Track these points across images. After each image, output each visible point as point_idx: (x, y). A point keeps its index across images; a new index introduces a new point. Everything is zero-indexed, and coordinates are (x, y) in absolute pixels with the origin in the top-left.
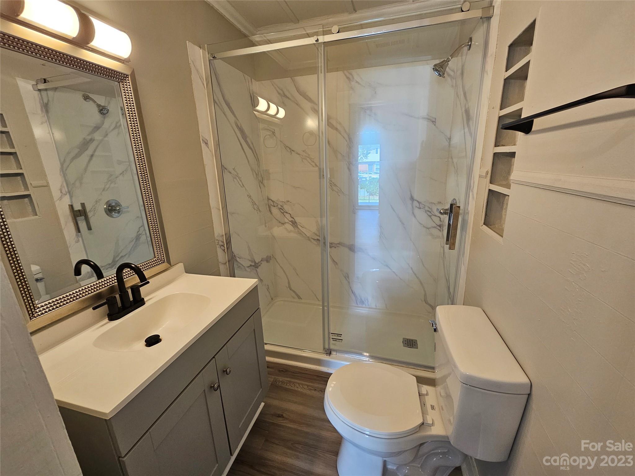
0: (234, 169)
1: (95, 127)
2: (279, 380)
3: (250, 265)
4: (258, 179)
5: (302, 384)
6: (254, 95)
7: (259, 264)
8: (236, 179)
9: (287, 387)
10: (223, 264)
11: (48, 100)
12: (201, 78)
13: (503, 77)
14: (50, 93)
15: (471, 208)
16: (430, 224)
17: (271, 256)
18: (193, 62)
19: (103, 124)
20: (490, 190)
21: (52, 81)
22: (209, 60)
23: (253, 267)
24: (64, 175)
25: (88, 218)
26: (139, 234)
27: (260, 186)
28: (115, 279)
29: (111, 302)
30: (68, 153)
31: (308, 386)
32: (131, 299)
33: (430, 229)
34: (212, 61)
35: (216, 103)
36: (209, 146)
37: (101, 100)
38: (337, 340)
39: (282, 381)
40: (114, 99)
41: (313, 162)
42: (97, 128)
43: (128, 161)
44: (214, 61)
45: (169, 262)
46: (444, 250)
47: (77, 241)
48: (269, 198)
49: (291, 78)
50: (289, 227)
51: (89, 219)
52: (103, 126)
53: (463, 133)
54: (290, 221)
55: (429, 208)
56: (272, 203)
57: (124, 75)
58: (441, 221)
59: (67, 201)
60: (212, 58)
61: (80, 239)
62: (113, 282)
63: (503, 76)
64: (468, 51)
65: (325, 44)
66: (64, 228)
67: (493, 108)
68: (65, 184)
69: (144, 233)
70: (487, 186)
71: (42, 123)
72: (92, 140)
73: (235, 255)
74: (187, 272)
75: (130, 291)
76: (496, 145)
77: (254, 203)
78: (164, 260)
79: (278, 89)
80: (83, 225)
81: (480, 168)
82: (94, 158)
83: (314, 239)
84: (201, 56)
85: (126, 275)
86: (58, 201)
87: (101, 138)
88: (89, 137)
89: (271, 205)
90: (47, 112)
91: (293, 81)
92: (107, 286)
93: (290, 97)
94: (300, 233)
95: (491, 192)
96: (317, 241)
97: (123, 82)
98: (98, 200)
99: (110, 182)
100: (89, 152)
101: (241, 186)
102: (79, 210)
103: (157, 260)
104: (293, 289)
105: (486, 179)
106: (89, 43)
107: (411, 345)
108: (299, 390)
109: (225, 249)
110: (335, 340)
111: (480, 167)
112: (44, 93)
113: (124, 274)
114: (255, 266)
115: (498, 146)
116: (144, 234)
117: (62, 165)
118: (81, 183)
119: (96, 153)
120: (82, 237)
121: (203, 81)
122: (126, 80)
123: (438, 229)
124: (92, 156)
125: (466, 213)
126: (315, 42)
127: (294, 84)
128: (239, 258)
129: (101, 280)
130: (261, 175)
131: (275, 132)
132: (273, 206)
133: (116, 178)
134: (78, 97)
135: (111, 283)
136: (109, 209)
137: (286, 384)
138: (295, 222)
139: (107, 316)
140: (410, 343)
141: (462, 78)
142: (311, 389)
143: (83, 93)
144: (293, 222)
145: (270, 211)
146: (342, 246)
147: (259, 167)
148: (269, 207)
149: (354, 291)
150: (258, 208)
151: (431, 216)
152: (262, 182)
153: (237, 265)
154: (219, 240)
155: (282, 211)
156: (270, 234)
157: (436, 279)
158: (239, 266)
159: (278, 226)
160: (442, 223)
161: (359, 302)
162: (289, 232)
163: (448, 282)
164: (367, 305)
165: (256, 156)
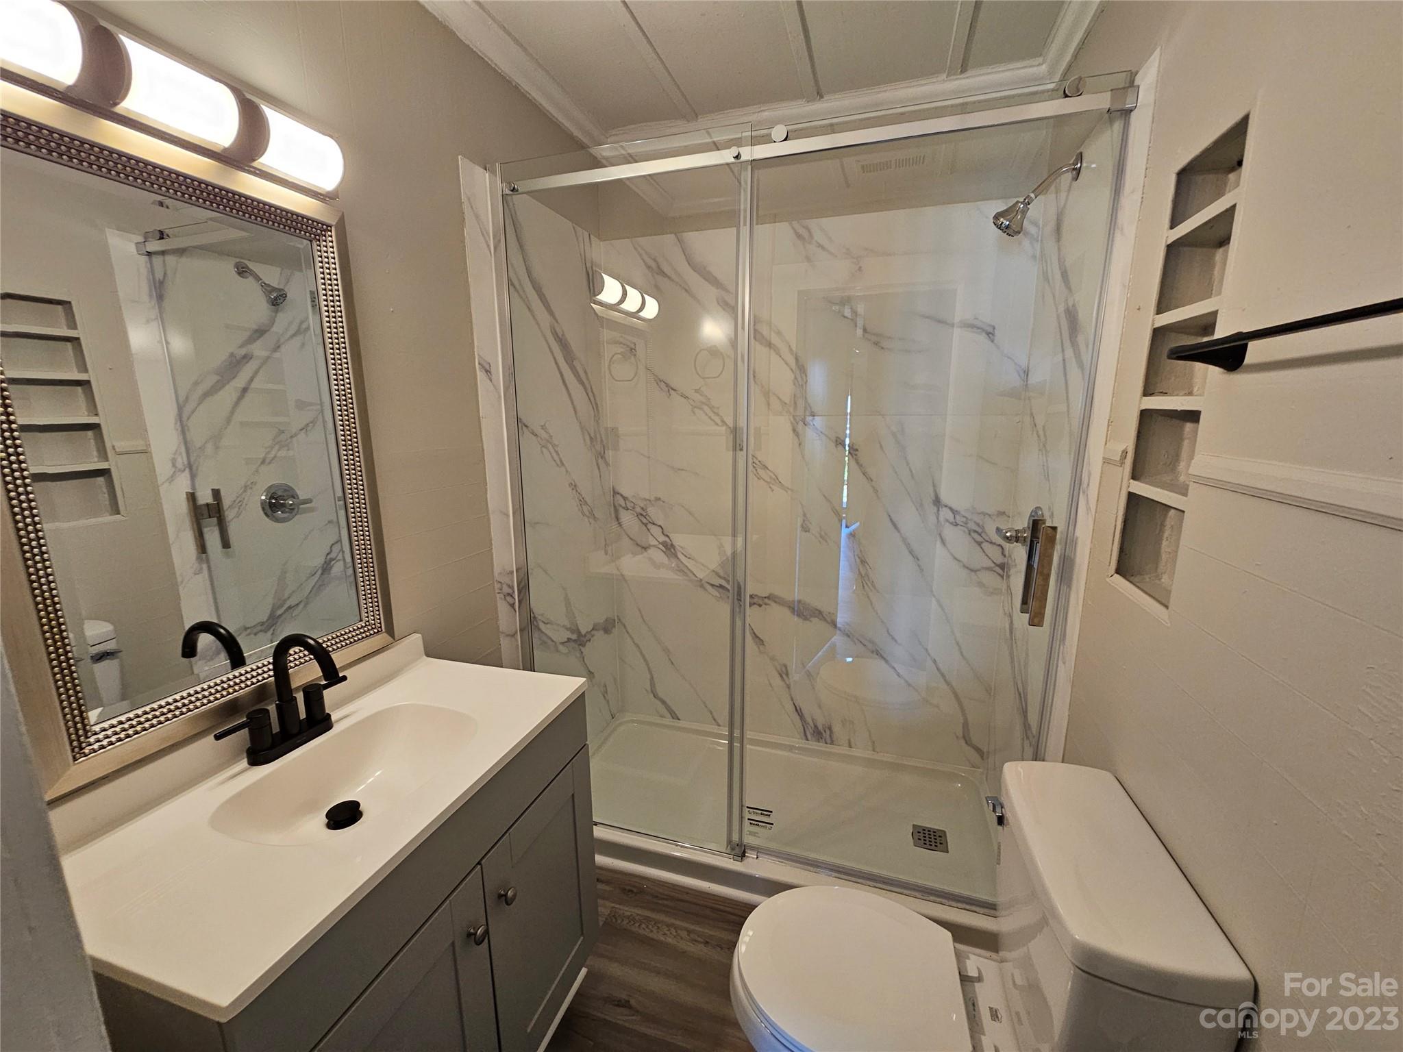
0: (543, 427)
1: (256, 331)
2: (623, 914)
3: (568, 639)
4: (595, 449)
5: (676, 928)
6: (594, 268)
7: (588, 636)
8: (547, 448)
9: (641, 932)
10: (508, 635)
11: (165, 274)
12: (484, 233)
13: (1164, 241)
14: (170, 259)
15: (1084, 532)
16: (979, 560)
17: (616, 619)
18: (469, 199)
19: (273, 324)
20: (1131, 496)
21: (175, 236)
22: (503, 195)
23: (572, 644)
24: (184, 431)
25: (225, 522)
26: (331, 559)
27: (597, 464)
28: (270, 670)
29: (257, 722)
30: (196, 383)
31: (689, 932)
32: (303, 715)
33: (978, 572)
34: (509, 198)
35: (513, 284)
36: (494, 377)
37: (272, 275)
38: (760, 824)
39: (628, 917)
40: (297, 274)
41: (718, 415)
42: (260, 332)
43: (319, 402)
44: (514, 196)
45: (390, 631)
46: (1011, 623)
47: (200, 571)
48: (616, 491)
49: (675, 234)
50: (658, 555)
51: (228, 524)
52: (274, 329)
53: (1061, 359)
54: (660, 543)
55: (978, 525)
56: (622, 502)
57: (323, 225)
58: (1005, 556)
59: (183, 485)
60: (509, 192)
61: (205, 566)
62: (265, 676)
63: (1165, 238)
64: (1075, 183)
65: (755, 163)
66: (173, 543)
67: (1139, 309)
68: (183, 449)
69: (340, 557)
70: (1123, 484)
71: (148, 321)
72: (247, 358)
73: (537, 616)
74: (430, 653)
75: (300, 697)
76: (1147, 393)
77: (582, 502)
78: (381, 627)
79: (646, 257)
80: (212, 537)
81: (1106, 444)
82: (249, 396)
83: (712, 585)
84: (486, 187)
85: (295, 659)
86: (166, 485)
87: (265, 354)
88: (243, 351)
89: (621, 506)
90: (160, 298)
91: (680, 241)
92: (252, 685)
93: (673, 276)
94: (683, 570)
95: (1132, 498)
96: (721, 590)
97: (319, 241)
98: (249, 483)
99: (277, 447)
100: (239, 382)
101: (558, 465)
102: (207, 505)
103: (365, 627)
104: (661, 695)
105: (1122, 468)
106: (254, 160)
107: (933, 844)
108: (670, 940)
109: (514, 604)
110: (756, 823)
111: (1106, 441)
112: (157, 260)
113: (291, 658)
114: (580, 640)
115: (1151, 395)
116: (339, 560)
117: (180, 409)
118: (217, 448)
119: (253, 385)
120: (208, 561)
121: (487, 239)
122: (325, 236)
123: (997, 573)
124: (245, 390)
125: (1071, 542)
126: (733, 160)
127: (681, 247)
128: (544, 623)
129: (239, 671)
130: (602, 441)
131: (637, 349)
132: (624, 508)
133: (292, 437)
134: (227, 267)
135: (260, 678)
136: (270, 503)
137: (637, 925)
138: (672, 545)
139: (245, 755)
140: (931, 839)
141: (1058, 240)
142: (696, 941)
143: (238, 260)
144: (667, 545)
145: (617, 518)
146: (775, 602)
147: (597, 422)
148: (616, 511)
149: (799, 707)
150: (591, 512)
151: (982, 542)
152: (602, 456)
153: (540, 639)
154: (503, 582)
155: (644, 521)
156: (615, 572)
157: (991, 689)
158: (544, 643)
159: (632, 554)
160: (1010, 562)
161: (811, 734)
162: (657, 566)
163: (1021, 700)
164: (829, 741)
165: (592, 399)
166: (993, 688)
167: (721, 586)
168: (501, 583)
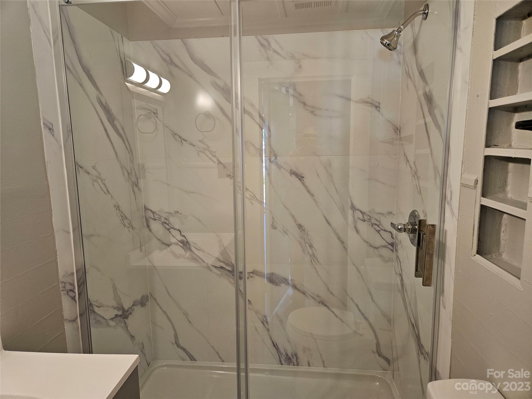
0: (94, 168)
3: (116, 315)
4: (131, 180)
6: (126, 58)
7: (130, 311)
8: (98, 182)
10: (70, 321)
13: (491, 57)
16: (379, 242)
17: (149, 295)
18: (33, 6)
20: (482, 207)
22: (59, 5)
23: (119, 318)
27: (133, 190)
33: (379, 249)
34: (64, 8)
35: (68, 68)
36: (55, 132)
41: (215, 156)
44: (67, 7)
48: (147, 207)
49: (182, 40)
50: (178, 250)
53: (423, 122)
54: (179, 241)
55: (376, 220)
56: (152, 215)
58: (393, 238)
60: (63, 4)
63: (491, 55)
64: (424, 22)
67: (477, 96)
70: (477, 200)
73: (92, 303)
74: (7, 348)
77: (124, 217)
79: (161, 53)
81: (462, 175)
83: (216, 267)
89: (150, 218)
91: (185, 44)
93: (181, 66)
94: (195, 258)
96: (221, 270)
101: (105, 193)
104: (182, 345)
105: (475, 190)
109: (75, 296)
111: (462, 173)
114: (124, 314)
115: (489, 147)
121: (48, 35)
123: (390, 249)
127: (186, 48)
128: (98, 307)
130: (136, 175)
131: (158, 113)
132: (153, 219)
138: (187, 242)
144: (184, 242)
145: (148, 226)
146: (257, 275)
147: (132, 162)
148: (147, 221)
149: (276, 342)
150: (130, 224)
151: (380, 231)
152: (137, 185)
153: (95, 319)
154: (66, 282)
155: (167, 227)
156: (148, 264)
157: (391, 319)
158: (98, 322)
159: (160, 250)
160: (397, 241)
161: (284, 360)
162: (177, 256)
163: (414, 329)
164: (295, 363)
165: (128, 147)
166: (392, 319)
167: (221, 267)
168: (64, 282)
